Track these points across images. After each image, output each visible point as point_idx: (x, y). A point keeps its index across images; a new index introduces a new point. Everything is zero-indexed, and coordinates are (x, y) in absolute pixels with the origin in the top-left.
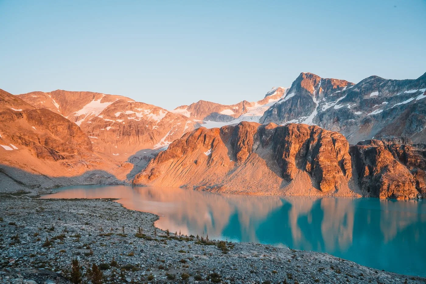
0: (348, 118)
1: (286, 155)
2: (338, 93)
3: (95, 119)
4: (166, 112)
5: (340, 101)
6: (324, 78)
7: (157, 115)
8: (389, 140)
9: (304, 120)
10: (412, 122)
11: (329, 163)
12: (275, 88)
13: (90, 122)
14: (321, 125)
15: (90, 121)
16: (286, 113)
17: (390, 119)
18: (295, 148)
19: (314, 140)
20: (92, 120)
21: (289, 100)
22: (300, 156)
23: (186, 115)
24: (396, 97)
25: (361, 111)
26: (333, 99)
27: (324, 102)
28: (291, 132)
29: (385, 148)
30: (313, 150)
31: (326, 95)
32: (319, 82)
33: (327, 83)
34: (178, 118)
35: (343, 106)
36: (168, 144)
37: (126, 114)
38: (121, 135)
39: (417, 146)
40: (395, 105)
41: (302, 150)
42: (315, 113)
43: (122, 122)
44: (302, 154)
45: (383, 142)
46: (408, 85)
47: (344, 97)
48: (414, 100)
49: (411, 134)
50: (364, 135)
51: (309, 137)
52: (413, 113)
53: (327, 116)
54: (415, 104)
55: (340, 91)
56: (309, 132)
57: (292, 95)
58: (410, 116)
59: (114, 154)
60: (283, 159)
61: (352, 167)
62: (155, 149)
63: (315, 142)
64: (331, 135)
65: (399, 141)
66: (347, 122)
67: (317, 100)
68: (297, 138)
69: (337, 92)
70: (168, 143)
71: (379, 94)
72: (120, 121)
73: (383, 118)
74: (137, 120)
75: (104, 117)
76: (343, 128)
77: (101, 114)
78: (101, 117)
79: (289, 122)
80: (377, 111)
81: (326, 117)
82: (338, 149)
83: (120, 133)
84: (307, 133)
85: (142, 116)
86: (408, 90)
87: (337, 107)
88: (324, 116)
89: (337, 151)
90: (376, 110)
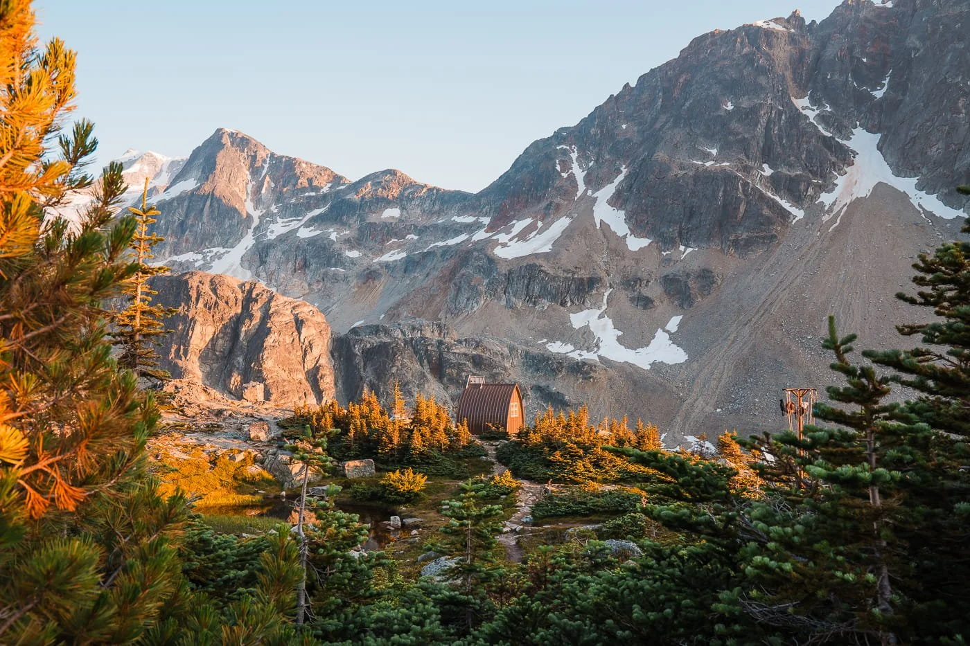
0: (329, 265)
1: (178, 350)
2: (310, 197)
5: (313, 218)
6: (279, 153)
8: (414, 329)
9: (220, 258)
10: (459, 290)
11: (285, 375)
12: (134, 153)
14: (263, 274)
16: (169, 232)
17: (418, 275)
18: (202, 334)
19: (251, 317)
21: (180, 199)
22: (216, 355)
24: (435, 226)
25: (359, 250)
26: (296, 211)
27: (273, 215)
28: (193, 294)
29: (406, 342)
30: (248, 342)
31: (279, 197)
32: (264, 161)
33: (285, 169)
35: (318, 232)
39: (464, 343)
40: (432, 246)
41: (220, 342)
42: (248, 241)
44: (221, 352)
45: (401, 330)
46: (459, 204)
47: (322, 210)
48: (467, 240)
49: (457, 315)
50: (363, 309)
51: (239, 311)
52: (463, 271)
53: (279, 254)
54: (469, 252)
55: (314, 194)
56: (240, 296)
57: (190, 184)
58: (458, 276)
60: (170, 363)
61: (335, 384)
63: (254, 323)
64: (294, 308)
65: (433, 332)
66: (326, 274)
67: (256, 208)
68: (210, 309)
69: (307, 194)
71: (401, 215)
73: (405, 272)
76: (314, 287)
79: (175, 258)
80: (394, 254)
81: (275, 254)
82: (307, 343)
84: (236, 300)
86: (459, 216)
87: (305, 233)
88: (272, 253)
89: (304, 346)
90: (392, 252)
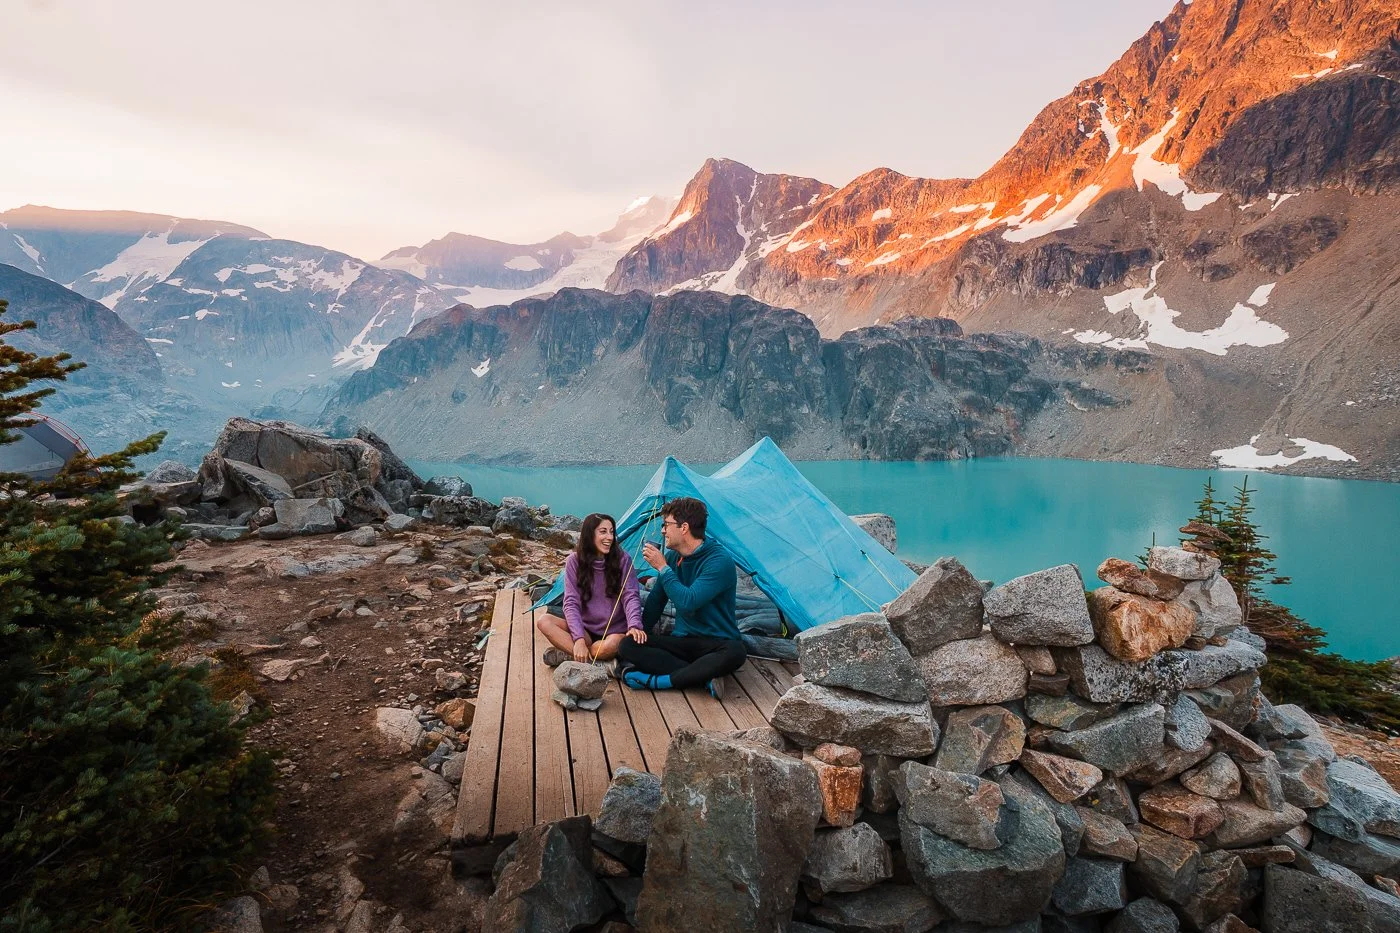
0: (819, 276)
2: (798, 211)
3: (158, 290)
4: (362, 267)
5: (801, 231)
6: (765, 172)
7: (336, 275)
8: (912, 328)
9: (716, 281)
10: (961, 284)
12: (643, 200)
13: (144, 299)
14: (757, 294)
15: (143, 295)
16: (670, 263)
17: (914, 275)
19: (739, 330)
20: (149, 294)
21: (679, 231)
23: (413, 272)
24: (931, 222)
25: (850, 257)
26: (785, 227)
27: (763, 233)
29: (902, 345)
30: (738, 355)
31: (768, 216)
32: (752, 183)
33: (772, 187)
34: (395, 282)
35: (807, 245)
36: (373, 350)
37: (247, 272)
38: (240, 331)
39: (971, 340)
40: (928, 242)
41: (711, 356)
42: (742, 262)
43: (240, 296)
44: (712, 366)
45: (896, 331)
46: (957, 193)
47: (811, 222)
48: (969, 230)
49: (960, 311)
50: (856, 316)
51: (728, 324)
52: (965, 262)
53: (771, 271)
54: (971, 241)
55: (801, 207)
57: (686, 216)
58: (959, 268)
59: (224, 384)
60: (667, 380)
61: (828, 392)
62: (337, 364)
63: (742, 336)
64: (781, 316)
65: (933, 329)
66: (816, 286)
67: (746, 230)
68: (700, 325)
69: (795, 209)
70: (374, 347)
71: (893, 214)
72: (233, 293)
73: (899, 274)
74: (281, 290)
75: (185, 285)
76: (806, 300)
77: (173, 276)
78: (176, 282)
79: (679, 287)
80: (886, 257)
81: (767, 272)
82: (795, 351)
83: (237, 328)
85: (295, 278)
86: (957, 206)
87: (795, 248)
88: (764, 270)
90: (884, 255)
